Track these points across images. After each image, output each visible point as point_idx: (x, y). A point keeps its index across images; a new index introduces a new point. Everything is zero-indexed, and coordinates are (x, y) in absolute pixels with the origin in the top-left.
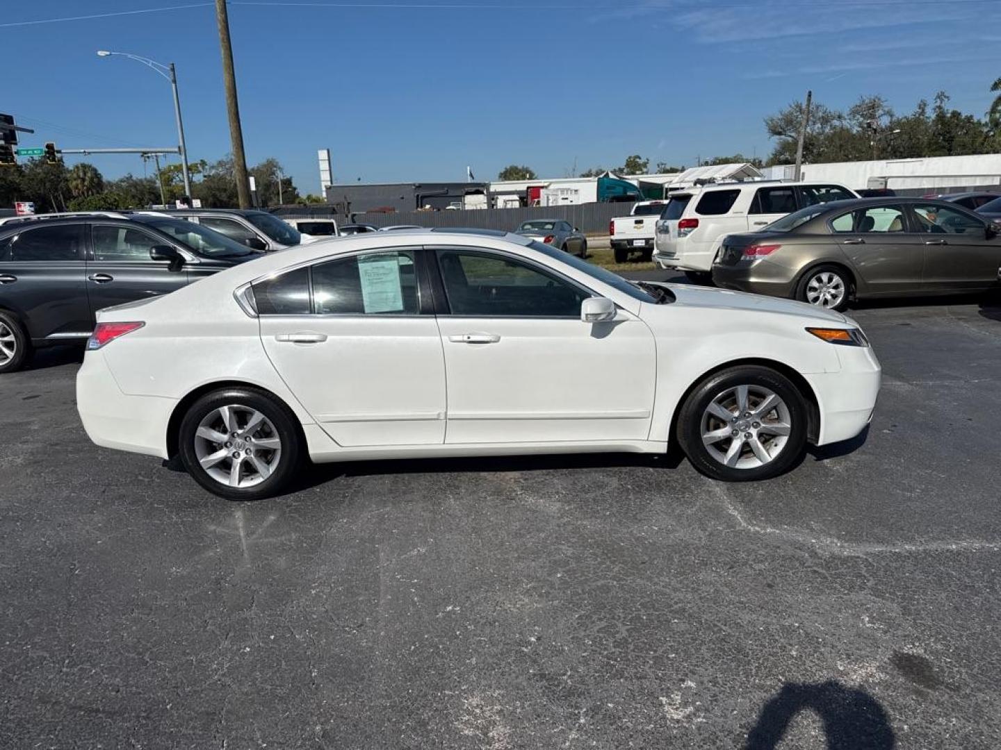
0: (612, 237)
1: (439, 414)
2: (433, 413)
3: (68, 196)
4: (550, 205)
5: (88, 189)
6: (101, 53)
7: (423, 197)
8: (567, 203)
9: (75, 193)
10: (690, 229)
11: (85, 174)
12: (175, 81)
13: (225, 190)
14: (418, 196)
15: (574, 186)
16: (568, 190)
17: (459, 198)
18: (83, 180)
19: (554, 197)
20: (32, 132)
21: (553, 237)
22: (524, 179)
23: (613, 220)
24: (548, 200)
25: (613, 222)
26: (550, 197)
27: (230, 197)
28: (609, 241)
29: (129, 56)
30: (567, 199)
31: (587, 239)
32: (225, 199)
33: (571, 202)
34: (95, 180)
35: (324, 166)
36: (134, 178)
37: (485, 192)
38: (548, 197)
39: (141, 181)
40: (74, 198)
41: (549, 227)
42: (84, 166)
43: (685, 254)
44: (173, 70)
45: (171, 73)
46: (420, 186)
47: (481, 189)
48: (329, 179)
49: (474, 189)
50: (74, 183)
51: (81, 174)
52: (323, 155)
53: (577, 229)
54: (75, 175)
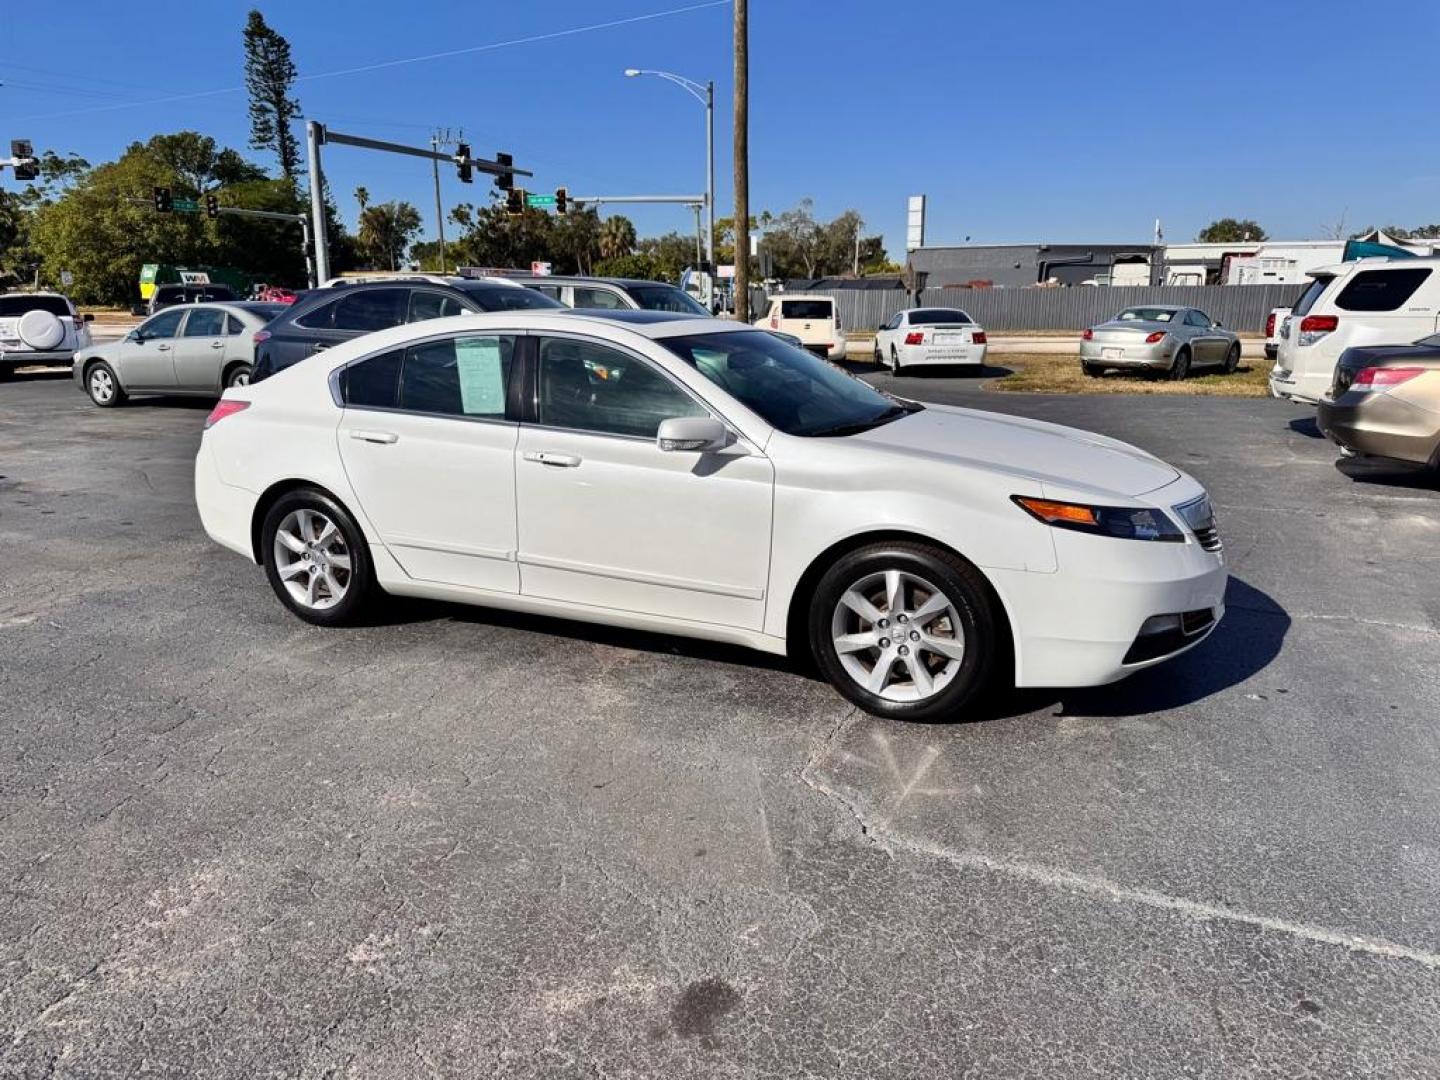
0: (1270, 341)
1: (508, 554)
2: (502, 552)
3: (596, 256)
4: (1244, 282)
5: (619, 248)
6: (630, 72)
7: (1051, 266)
8: (1274, 281)
9: (604, 254)
10: (1319, 334)
11: (618, 228)
12: (711, 106)
13: (785, 254)
14: (1043, 263)
15: (1289, 254)
16: (1276, 260)
17: (1105, 268)
18: (615, 236)
19: (1252, 271)
20: (531, 175)
21: (1163, 333)
22: (1237, 241)
23: (1274, 311)
24: (1241, 274)
25: (1274, 316)
26: (1245, 271)
27: (791, 264)
28: (1263, 347)
29: (661, 74)
30: (1274, 274)
31: (1242, 341)
32: (784, 266)
33: (1281, 279)
34: (628, 237)
35: (915, 219)
36: (679, 236)
37: (1149, 260)
38: (1241, 271)
39: (686, 239)
40: (602, 259)
41: (1165, 317)
42: (618, 219)
43: (1308, 375)
44: (711, 90)
45: (708, 94)
46: (1048, 250)
47: (1143, 255)
48: (919, 238)
49: (1130, 255)
50: (605, 240)
51: (614, 229)
52: (916, 203)
53: (1219, 325)
54: (607, 231)
